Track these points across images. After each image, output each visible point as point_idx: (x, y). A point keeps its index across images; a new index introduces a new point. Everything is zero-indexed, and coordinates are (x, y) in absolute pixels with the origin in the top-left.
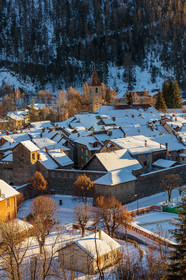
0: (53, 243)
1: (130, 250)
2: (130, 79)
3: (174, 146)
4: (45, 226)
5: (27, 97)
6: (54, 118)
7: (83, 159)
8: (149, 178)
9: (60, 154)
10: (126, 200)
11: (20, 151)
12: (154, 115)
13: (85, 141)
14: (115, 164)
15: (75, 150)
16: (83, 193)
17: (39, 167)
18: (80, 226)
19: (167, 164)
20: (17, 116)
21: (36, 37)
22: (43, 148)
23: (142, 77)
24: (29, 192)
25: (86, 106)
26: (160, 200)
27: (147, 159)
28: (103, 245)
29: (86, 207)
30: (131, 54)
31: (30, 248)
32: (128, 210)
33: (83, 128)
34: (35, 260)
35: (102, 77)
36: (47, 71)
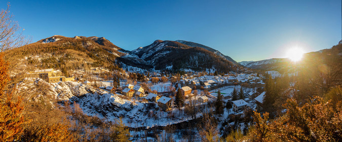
0: (197, 98)
1: (210, 99)
2: (210, 71)
3: (217, 82)
4: (196, 95)
5: (193, 73)
6: (197, 77)
7: (202, 84)
8: (213, 87)
9: (198, 83)
10: (209, 91)
11: (192, 82)
12: (213, 77)
13: (202, 81)
14: (207, 84)
15: (201, 82)
16: (202, 89)
17: (195, 85)
18: (201, 95)
19: (215, 85)
20: (192, 76)
21: (195, 64)
22: (196, 82)
23: (212, 70)
24: (193, 89)
25: (202, 75)
26: (214, 91)
27: (212, 84)
28: (205, 98)
29: (202, 92)
30: (210, 67)
31: (193, 98)
32: (209, 92)
33: (202, 79)
34: (194, 100)
35: (205, 70)
36: (196, 69)
